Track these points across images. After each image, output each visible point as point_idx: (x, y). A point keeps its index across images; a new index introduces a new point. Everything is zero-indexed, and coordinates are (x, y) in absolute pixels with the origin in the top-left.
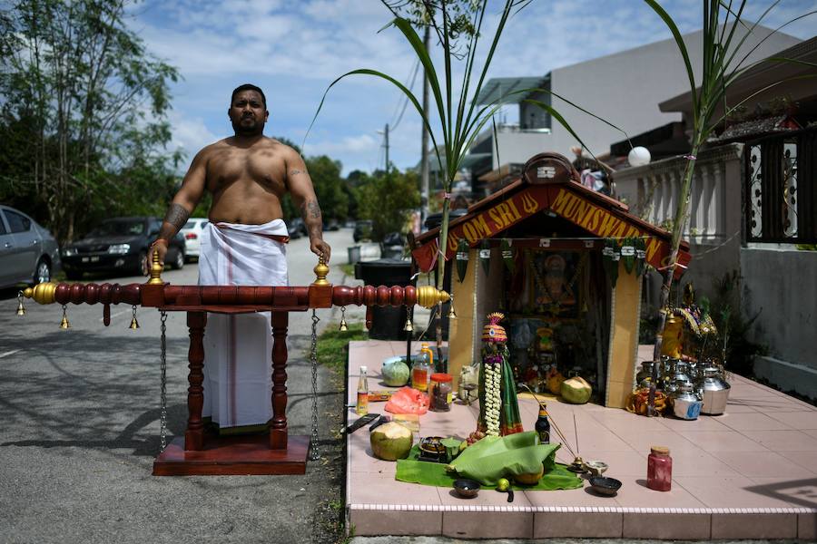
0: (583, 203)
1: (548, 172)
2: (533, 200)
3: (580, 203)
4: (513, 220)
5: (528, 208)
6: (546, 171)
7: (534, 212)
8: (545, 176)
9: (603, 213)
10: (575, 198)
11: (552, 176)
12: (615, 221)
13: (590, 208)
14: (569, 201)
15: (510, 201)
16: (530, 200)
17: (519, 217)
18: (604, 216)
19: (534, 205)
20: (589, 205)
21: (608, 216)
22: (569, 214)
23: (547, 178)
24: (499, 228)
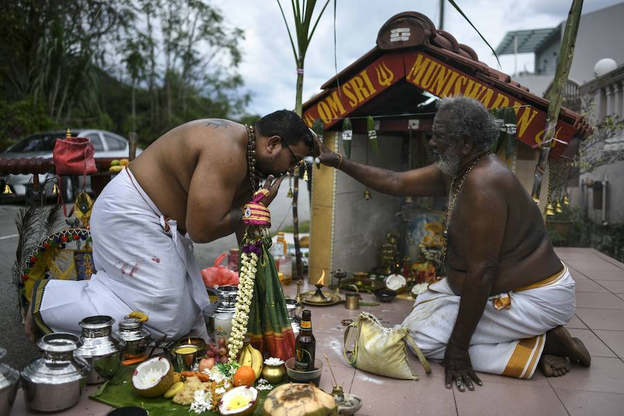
0: (444, 69)
1: (401, 35)
2: (389, 71)
3: (440, 68)
4: (367, 95)
5: (383, 80)
6: (400, 34)
7: (389, 84)
8: (398, 39)
9: (465, 79)
10: (434, 64)
11: (407, 39)
12: (481, 89)
13: (451, 74)
14: (427, 68)
15: (364, 74)
16: (385, 70)
17: (373, 91)
18: (467, 83)
19: (388, 76)
20: (450, 71)
21: (471, 83)
22: (427, 84)
23: (401, 42)
24: (353, 105)
